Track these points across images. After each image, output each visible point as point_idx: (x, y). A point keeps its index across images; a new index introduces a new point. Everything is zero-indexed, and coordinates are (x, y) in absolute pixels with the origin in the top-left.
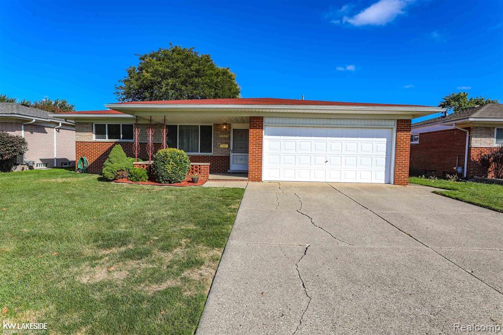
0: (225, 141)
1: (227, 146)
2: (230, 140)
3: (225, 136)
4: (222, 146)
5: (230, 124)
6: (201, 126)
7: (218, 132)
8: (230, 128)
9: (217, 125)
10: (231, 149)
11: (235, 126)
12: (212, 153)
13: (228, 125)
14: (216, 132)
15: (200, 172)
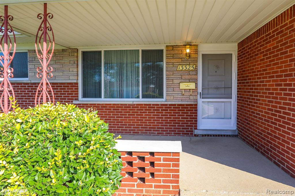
0: (188, 77)
1: (192, 86)
2: (197, 75)
3: (188, 67)
4: (183, 86)
5: (197, 45)
6: (143, 51)
7: (174, 61)
8: (196, 52)
9: (172, 48)
10: (200, 90)
11: (206, 49)
12: (164, 100)
13: (193, 48)
14: (169, 61)
15: (152, 174)
